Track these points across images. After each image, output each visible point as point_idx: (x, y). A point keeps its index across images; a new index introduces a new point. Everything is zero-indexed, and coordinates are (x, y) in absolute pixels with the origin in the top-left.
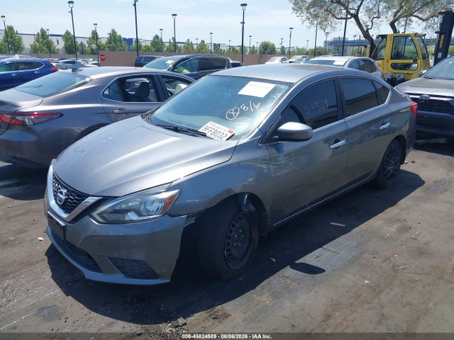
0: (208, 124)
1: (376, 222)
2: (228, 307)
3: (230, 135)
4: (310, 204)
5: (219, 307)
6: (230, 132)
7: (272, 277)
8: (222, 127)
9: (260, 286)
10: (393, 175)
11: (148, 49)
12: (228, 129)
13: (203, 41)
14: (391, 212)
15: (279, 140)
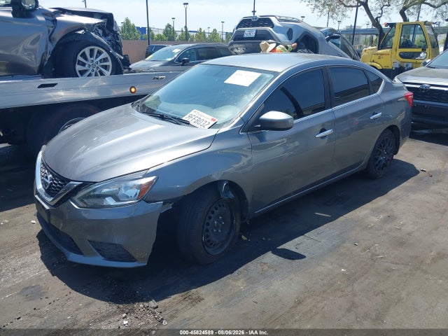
0: (192, 113)
1: (362, 212)
2: (203, 291)
3: (212, 123)
4: (295, 193)
5: (194, 291)
6: (212, 120)
7: (249, 264)
8: (206, 115)
9: (237, 271)
10: (385, 165)
11: (160, 37)
12: (211, 117)
13: (215, 30)
14: (380, 202)
15: (260, 129)
